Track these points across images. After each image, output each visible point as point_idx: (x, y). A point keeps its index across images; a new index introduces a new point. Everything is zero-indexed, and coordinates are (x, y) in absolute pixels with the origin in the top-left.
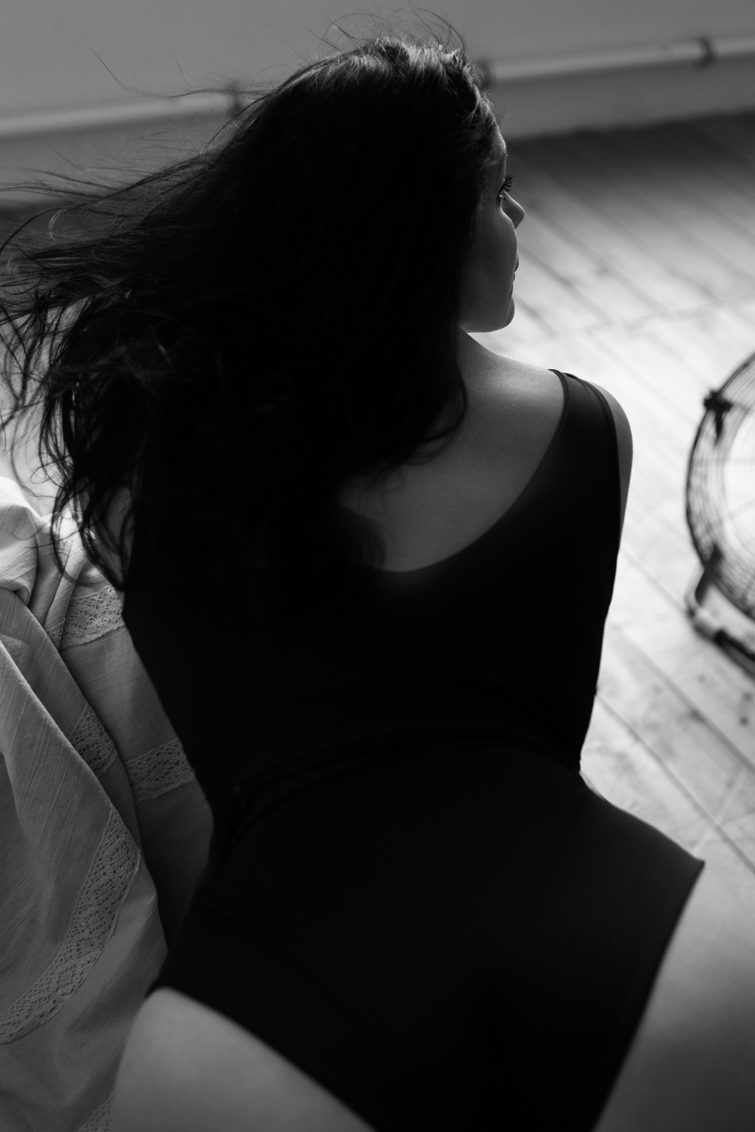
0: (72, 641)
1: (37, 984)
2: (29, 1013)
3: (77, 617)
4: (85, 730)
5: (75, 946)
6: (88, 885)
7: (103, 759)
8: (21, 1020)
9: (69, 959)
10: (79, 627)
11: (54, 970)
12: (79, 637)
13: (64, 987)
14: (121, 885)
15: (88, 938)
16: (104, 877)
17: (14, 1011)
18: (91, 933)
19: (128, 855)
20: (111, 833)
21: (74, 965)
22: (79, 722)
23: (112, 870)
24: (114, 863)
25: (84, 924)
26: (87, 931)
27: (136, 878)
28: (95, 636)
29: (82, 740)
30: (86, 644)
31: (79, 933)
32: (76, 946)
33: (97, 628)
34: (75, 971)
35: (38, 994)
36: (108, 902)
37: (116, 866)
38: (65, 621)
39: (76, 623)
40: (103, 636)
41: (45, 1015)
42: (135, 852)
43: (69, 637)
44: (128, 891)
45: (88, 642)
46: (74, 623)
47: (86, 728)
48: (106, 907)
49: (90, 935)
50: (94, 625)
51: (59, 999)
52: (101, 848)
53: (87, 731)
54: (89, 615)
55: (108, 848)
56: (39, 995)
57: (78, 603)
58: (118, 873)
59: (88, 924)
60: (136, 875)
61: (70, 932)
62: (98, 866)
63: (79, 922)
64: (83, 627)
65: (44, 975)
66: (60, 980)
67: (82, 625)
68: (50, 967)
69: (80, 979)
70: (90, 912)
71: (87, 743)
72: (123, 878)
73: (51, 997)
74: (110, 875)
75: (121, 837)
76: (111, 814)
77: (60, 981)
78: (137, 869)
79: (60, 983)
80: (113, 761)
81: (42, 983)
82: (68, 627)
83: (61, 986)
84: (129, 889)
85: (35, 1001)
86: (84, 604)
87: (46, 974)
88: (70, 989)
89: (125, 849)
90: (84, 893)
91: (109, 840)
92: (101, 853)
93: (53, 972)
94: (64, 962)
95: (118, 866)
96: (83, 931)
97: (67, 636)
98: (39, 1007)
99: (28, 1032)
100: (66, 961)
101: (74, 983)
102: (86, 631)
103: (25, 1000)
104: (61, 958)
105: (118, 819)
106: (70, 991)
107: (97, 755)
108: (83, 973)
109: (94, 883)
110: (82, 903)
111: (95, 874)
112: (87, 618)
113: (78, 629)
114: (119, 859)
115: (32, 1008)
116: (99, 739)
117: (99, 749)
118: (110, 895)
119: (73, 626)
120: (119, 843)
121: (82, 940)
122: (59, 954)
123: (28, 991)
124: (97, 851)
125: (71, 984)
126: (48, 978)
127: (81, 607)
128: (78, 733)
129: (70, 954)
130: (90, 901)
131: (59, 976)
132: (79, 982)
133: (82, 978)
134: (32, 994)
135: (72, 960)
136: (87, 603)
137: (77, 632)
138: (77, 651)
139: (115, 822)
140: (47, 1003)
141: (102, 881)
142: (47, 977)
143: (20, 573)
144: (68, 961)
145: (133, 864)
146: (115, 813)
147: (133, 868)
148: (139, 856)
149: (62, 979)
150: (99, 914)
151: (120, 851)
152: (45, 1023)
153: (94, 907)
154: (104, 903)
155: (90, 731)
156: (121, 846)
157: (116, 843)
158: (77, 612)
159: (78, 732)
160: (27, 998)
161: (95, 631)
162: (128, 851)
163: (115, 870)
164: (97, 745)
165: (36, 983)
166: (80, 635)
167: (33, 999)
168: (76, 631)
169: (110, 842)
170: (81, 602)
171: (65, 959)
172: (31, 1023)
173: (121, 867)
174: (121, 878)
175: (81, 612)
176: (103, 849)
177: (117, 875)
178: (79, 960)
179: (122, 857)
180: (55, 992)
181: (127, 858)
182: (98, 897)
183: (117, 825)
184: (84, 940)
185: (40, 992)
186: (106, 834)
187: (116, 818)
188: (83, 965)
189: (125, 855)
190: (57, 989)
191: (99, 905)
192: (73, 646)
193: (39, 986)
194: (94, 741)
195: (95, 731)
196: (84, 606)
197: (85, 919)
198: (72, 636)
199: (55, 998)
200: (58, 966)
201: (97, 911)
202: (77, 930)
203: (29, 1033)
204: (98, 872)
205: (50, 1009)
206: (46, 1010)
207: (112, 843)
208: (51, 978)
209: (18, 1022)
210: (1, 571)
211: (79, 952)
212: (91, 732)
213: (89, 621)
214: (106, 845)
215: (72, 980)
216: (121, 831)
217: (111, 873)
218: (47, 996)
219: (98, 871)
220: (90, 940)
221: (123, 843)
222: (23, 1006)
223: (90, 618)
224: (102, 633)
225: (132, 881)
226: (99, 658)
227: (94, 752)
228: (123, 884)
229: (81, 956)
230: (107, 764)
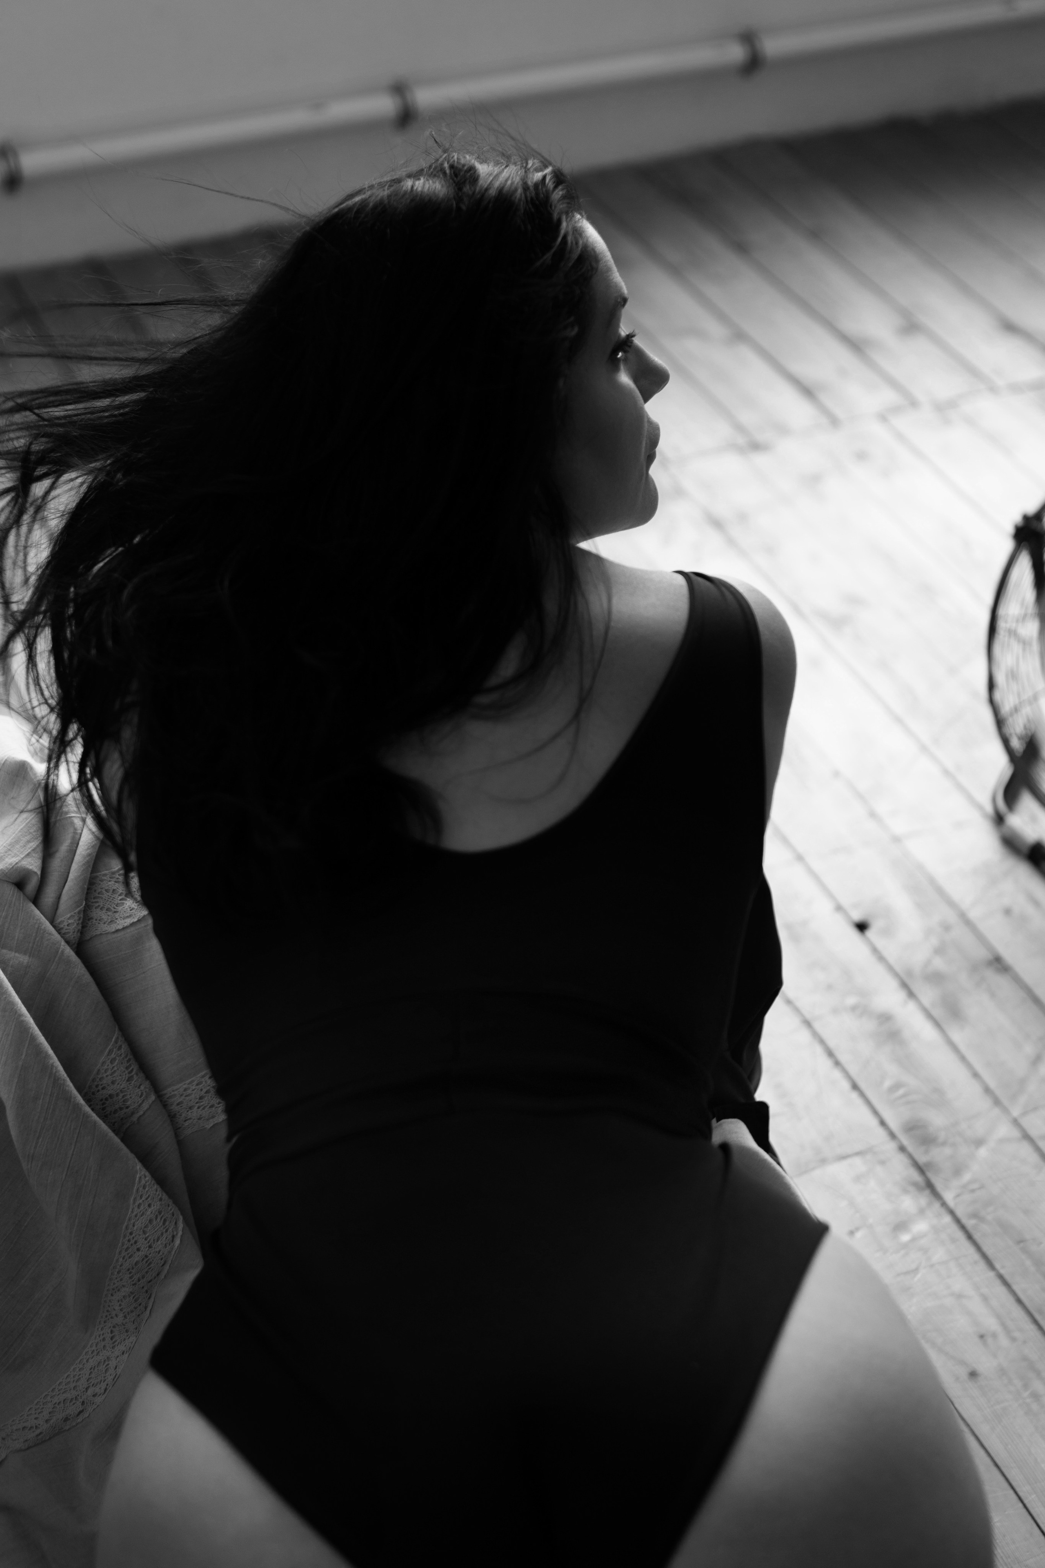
0: (99, 929)
1: (62, 1382)
2: (50, 1417)
3: (102, 898)
4: (107, 1076)
5: (108, 1333)
6: (120, 1263)
7: (131, 1107)
8: (39, 1425)
9: (101, 1350)
10: (107, 910)
11: (84, 1364)
12: (107, 923)
13: (96, 1385)
14: (160, 1260)
15: (122, 1323)
16: (138, 1253)
17: (31, 1414)
18: (125, 1317)
19: (166, 1227)
20: (141, 1201)
21: (108, 1358)
22: (99, 1065)
23: (147, 1245)
24: (148, 1236)
25: (117, 1308)
26: (121, 1315)
27: (177, 1252)
28: (128, 921)
29: (103, 1089)
30: (117, 931)
31: (112, 1318)
32: (110, 1333)
33: (131, 910)
34: (108, 1364)
35: (63, 1393)
36: (145, 1280)
37: (152, 1241)
38: (86, 904)
39: (102, 906)
40: (139, 921)
41: (70, 1419)
42: (174, 1222)
43: (93, 923)
44: (168, 1266)
45: (120, 928)
46: (99, 906)
47: (108, 1073)
48: (142, 1286)
49: (124, 1319)
50: (127, 907)
51: (88, 1400)
52: (130, 1220)
53: (109, 1077)
54: (119, 893)
55: (138, 1220)
56: (64, 1395)
57: (102, 881)
58: (155, 1248)
59: (122, 1307)
60: (177, 1249)
61: (102, 1317)
62: (129, 1241)
63: (112, 1306)
64: (113, 909)
65: (71, 1370)
66: (91, 1376)
67: (110, 907)
68: (79, 1360)
69: (114, 1375)
70: (123, 1294)
71: (110, 1092)
72: (161, 1253)
73: (79, 1397)
74: (145, 1251)
75: (154, 1206)
76: (137, 1179)
77: (91, 1378)
78: (177, 1242)
79: (92, 1380)
80: (145, 1109)
81: (68, 1380)
82: (91, 912)
83: (91, 1384)
84: (169, 1265)
85: (58, 1402)
86: (110, 881)
87: (74, 1369)
88: (103, 1388)
89: (161, 1219)
90: (116, 1273)
91: (139, 1210)
92: (131, 1226)
93: (82, 1367)
94: (96, 1354)
95: (154, 1240)
96: (116, 1315)
97: (92, 922)
98: (63, 1410)
99: (48, 1438)
100: (99, 1352)
101: (107, 1381)
102: (117, 915)
103: (46, 1401)
104: (92, 1349)
105: (147, 1184)
106: (103, 1391)
107: (123, 1105)
108: (118, 1367)
109: (126, 1261)
110: (114, 1284)
111: (126, 1250)
112: (116, 898)
113: (106, 913)
114: (154, 1231)
115: (54, 1410)
116: (126, 1086)
117: (126, 1098)
118: (147, 1272)
119: (98, 910)
120: (151, 1213)
121: (116, 1326)
122: (90, 1343)
123: (50, 1390)
124: (126, 1224)
125: (104, 1382)
126: (76, 1375)
127: (107, 885)
128: (98, 1080)
129: (103, 1344)
130: (123, 1281)
131: (90, 1372)
132: (113, 1380)
133: (116, 1374)
134: (55, 1393)
135: (105, 1351)
136: (114, 880)
137: (105, 917)
138: (107, 941)
139: (144, 1187)
140: (74, 1404)
141: (136, 1258)
142: (75, 1373)
143: (26, 851)
144: (100, 1352)
145: (173, 1237)
146: (143, 1177)
147: (173, 1241)
148: (181, 1225)
149: (93, 1375)
150: (133, 1295)
151: (154, 1222)
152: (69, 1429)
153: (127, 1287)
154: (140, 1282)
155: (114, 1077)
156: (155, 1216)
157: (149, 1213)
158: (101, 891)
159: (98, 1078)
160: (49, 1398)
161: (128, 914)
162: (165, 1221)
163: (151, 1244)
164: (123, 1094)
165: (61, 1380)
166: (109, 920)
167: (56, 1400)
168: (104, 915)
169: (140, 1212)
170: (105, 878)
171: (97, 1350)
172: (52, 1427)
173: (158, 1241)
174: (159, 1253)
175: (107, 891)
176: (132, 1222)
177: (153, 1251)
178: (113, 1351)
179: (158, 1230)
180: (85, 1393)
181: (164, 1230)
182: (132, 1275)
183: (147, 1192)
184: (118, 1325)
185: (65, 1391)
186: (134, 1203)
187: (144, 1182)
188: (118, 1357)
189: (161, 1226)
190: (87, 1389)
191: (133, 1285)
192: (101, 934)
193: (64, 1384)
194: (119, 1090)
195: (120, 1077)
196: (110, 883)
197: (119, 1301)
198: (98, 921)
199: (84, 1399)
200: (88, 1359)
201: (131, 1293)
202: (110, 1315)
203: (50, 1439)
204: (130, 1248)
205: (77, 1412)
206: (72, 1413)
207: (143, 1213)
208: (80, 1374)
209: (36, 1427)
210: (1, 853)
211: (114, 1340)
212: (114, 1079)
213: (120, 902)
214: (136, 1216)
215: (104, 1377)
216: (154, 1198)
217: (146, 1248)
218: (74, 1397)
219: (130, 1246)
220: (124, 1325)
221: (157, 1212)
222: (42, 1408)
223: (120, 898)
224: (138, 917)
225: (172, 1255)
226: (137, 948)
227: (119, 1101)
228: (162, 1259)
229: (115, 1346)
230: (137, 1112)
